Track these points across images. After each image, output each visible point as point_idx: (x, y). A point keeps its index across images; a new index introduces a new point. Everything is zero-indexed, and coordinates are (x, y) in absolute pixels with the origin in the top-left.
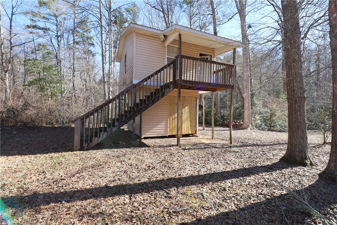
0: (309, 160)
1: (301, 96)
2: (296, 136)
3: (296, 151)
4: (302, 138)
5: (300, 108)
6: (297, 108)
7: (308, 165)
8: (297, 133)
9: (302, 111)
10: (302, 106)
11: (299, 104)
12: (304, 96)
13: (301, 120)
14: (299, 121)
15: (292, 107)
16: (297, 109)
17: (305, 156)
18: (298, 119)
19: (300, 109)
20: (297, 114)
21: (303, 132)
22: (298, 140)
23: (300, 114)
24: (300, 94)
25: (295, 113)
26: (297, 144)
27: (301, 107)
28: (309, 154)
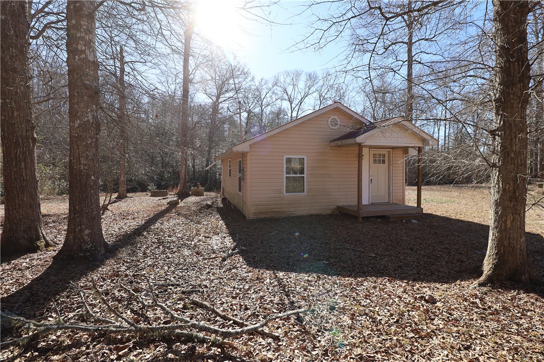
0: (43, 240)
1: (26, 135)
2: (19, 205)
3: (21, 230)
4: (31, 206)
5: (24, 155)
6: (19, 155)
7: (40, 248)
8: (20, 198)
9: (29, 161)
10: (29, 153)
11: (23, 148)
12: (33, 135)
13: (27, 176)
14: (25, 178)
15: (11, 153)
16: (19, 157)
17: (36, 235)
18: (21, 175)
19: (25, 158)
20: (20, 165)
21: (32, 195)
22: (22, 210)
23: (25, 166)
24: (25, 132)
25: (16, 164)
26: (20, 218)
27: (27, 154)
28: (43, 231)
